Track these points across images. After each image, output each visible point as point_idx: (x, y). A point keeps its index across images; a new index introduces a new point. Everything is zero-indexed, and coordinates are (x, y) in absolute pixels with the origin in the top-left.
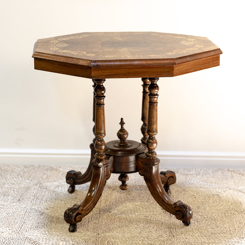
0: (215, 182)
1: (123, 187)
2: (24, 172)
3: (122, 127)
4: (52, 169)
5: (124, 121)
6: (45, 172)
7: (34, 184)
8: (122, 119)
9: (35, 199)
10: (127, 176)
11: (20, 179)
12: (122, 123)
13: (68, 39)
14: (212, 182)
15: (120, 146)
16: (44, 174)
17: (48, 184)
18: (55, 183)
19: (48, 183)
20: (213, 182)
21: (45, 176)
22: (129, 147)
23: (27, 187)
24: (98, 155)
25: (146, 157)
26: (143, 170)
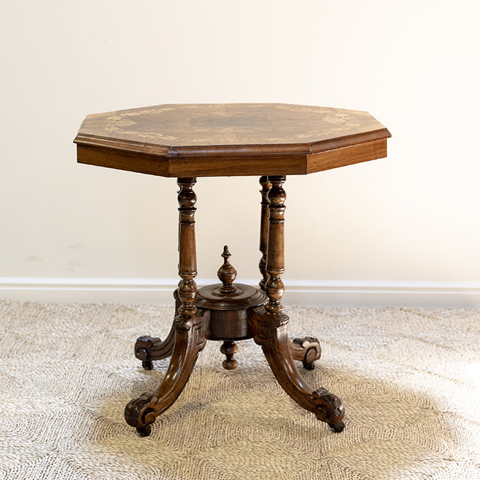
0: (381, 327)
1: (229, 364)
2: (81, 314)
3: (226, 261)
4: (125, 309)
5: (230, 250)
6: (115, 314)
7: (96, 332)
8: (226, 248)
9: (99, 354)
10: (234, 345)
11: (76, 324)
12: (226, 254)
13: (138, 114)
14: (376, 327)
15: (223, 293)
16: (113, 316)
17: (120, 332)
18: (131, 329)
19: (119, 330)
20: (378, 327)
21: (114, 320)
22: (238, 295)
23: (85, 335)
24: (185, 309)
25: (265, 312)
26: (261, 335)
